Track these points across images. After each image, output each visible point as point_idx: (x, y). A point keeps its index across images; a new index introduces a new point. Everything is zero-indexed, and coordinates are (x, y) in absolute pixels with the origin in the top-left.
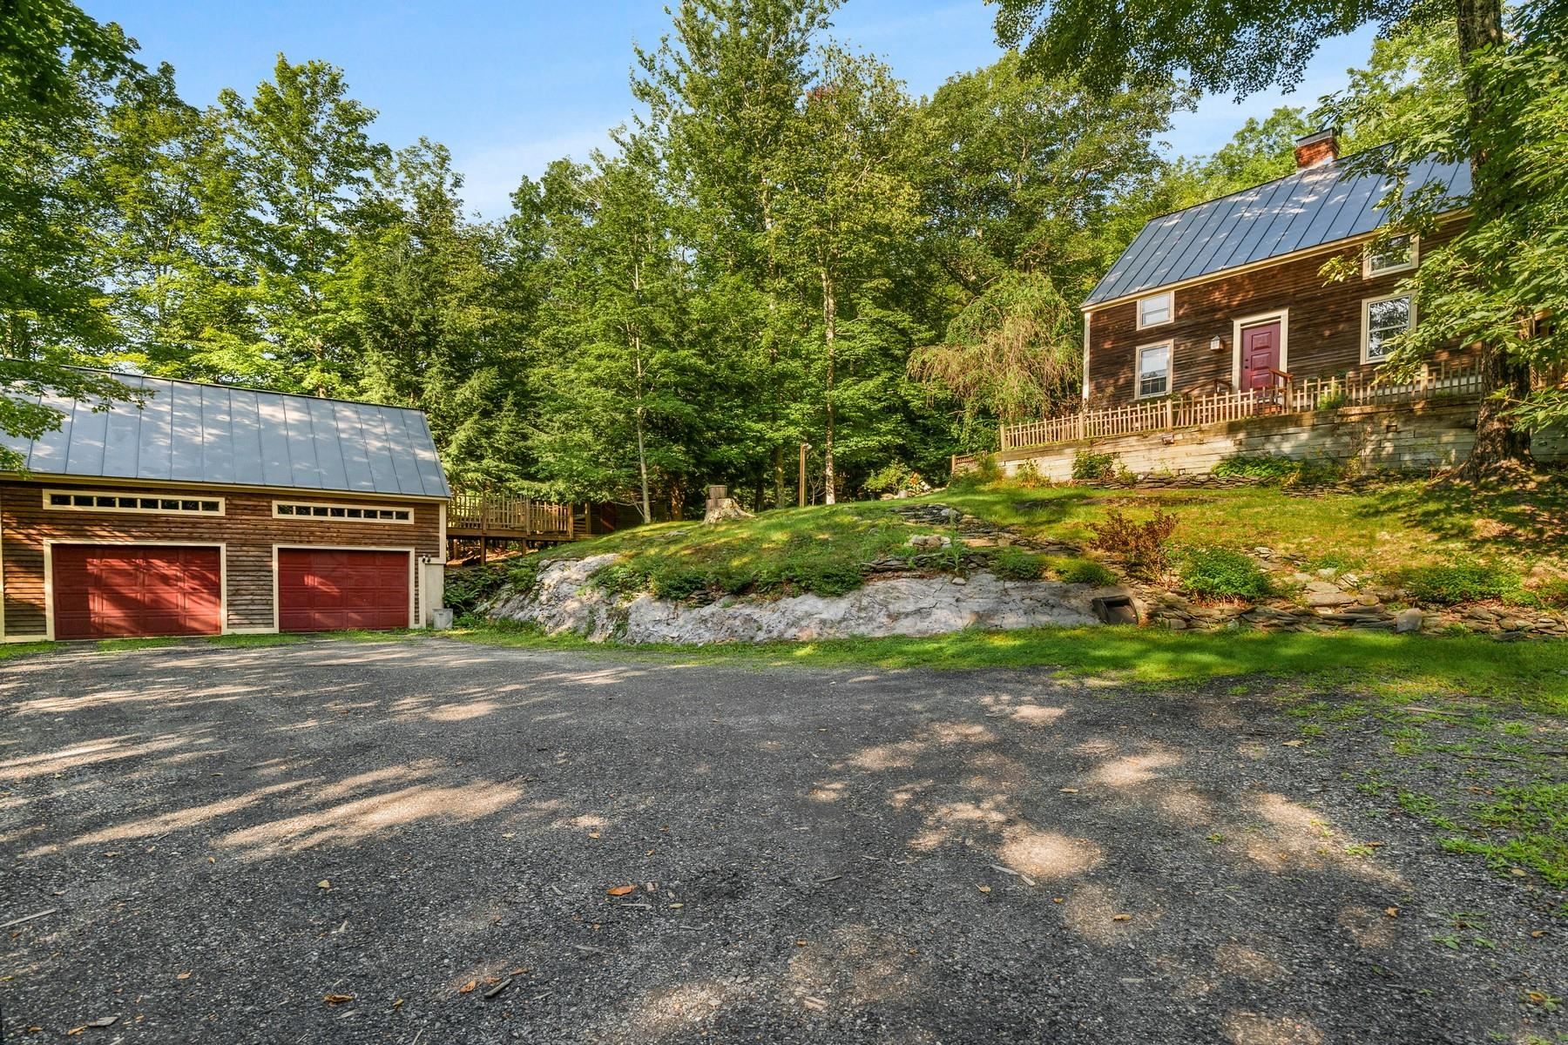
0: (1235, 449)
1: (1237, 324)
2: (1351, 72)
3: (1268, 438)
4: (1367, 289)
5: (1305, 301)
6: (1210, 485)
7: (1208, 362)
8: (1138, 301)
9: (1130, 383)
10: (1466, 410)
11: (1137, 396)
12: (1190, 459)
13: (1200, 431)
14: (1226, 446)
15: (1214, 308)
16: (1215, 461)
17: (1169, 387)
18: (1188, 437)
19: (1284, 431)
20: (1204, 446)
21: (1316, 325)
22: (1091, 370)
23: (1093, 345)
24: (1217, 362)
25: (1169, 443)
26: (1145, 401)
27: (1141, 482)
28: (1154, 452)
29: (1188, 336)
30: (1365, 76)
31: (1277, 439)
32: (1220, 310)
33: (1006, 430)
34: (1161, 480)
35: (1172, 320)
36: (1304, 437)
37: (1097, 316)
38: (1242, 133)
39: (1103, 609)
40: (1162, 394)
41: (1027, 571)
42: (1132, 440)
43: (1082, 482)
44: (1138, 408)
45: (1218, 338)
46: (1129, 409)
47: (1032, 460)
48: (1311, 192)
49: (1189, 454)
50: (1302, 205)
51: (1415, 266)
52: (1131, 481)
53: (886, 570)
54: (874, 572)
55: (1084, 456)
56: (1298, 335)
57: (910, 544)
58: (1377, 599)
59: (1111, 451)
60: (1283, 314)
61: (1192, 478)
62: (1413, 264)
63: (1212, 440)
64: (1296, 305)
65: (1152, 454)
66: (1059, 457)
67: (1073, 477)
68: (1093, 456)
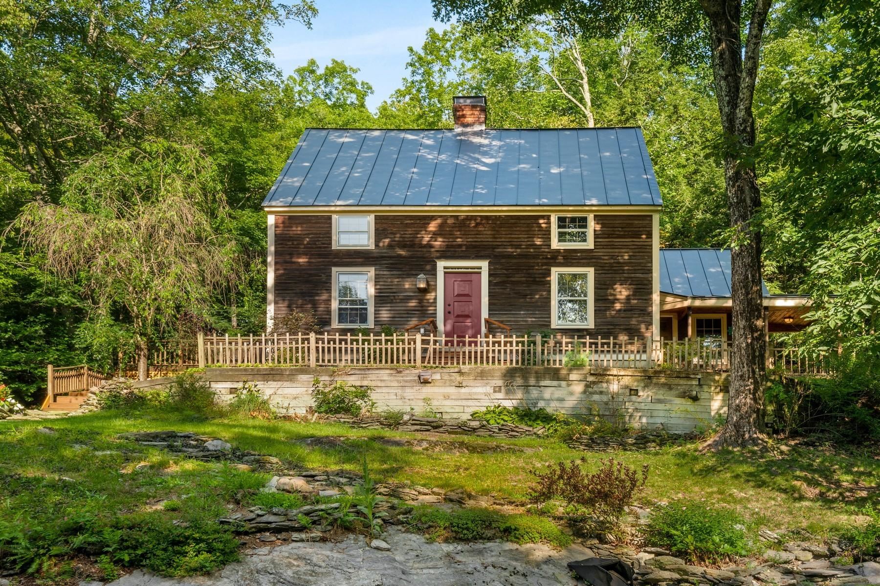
0: (494, 395)
1: (441, 264)
2: (411, 50)
3: (526, 388)
4: (554, 258)
5: (503, 256)
6: (482, 432)
7: (410, 299)
8: (335, 217)
9: (325, 306)
10: (689, 383)
11: (335, 324)
12: (448, 403)
13: (460, 372)
14: (484, 392)
15: (417, 245)
16: (472, 407)
17: (371, 320)
18: (446, 377)
19: (541, 383)
20: (463, 390)
21: (513, 283)
22: (278, 284)
23: (279, 256)
24: (421, 301)
25: (426, 382)
26: (344, 332)
27: (405, 423)
28: (408, 390)
29: (391, 267)
30: (420, 58)
32: (423, 248)
33: (206, 342)
34: (429, 423)
35: (372, 246)
37: (282, 221)
38: (303, 70)
39: (602, 575)
40: (363, 326)
41: (467, 529)
42: (385, 374)
43: (333, 418)
44: (383, 337)
45: (421, 276)
46: (372, 337)
47: (250, 384)
48: (485, 154)
49: (447, 397)
50: (485, 165)
51: (592, 247)
52: (393, 421)
53: (260, 530)
54: (238, 533)
55: (325, 386)
56: (498, 290)
57: (274, 490)
58: (810, 556)
59: (358, 383)
60: (484, 265)
61: (464, 424)
62: (590, 244)
63: (471, 383)
64: (496, 260)
65: (409, 393)
66: (286, 384)
67: (311, 410)
68: (341, 388)
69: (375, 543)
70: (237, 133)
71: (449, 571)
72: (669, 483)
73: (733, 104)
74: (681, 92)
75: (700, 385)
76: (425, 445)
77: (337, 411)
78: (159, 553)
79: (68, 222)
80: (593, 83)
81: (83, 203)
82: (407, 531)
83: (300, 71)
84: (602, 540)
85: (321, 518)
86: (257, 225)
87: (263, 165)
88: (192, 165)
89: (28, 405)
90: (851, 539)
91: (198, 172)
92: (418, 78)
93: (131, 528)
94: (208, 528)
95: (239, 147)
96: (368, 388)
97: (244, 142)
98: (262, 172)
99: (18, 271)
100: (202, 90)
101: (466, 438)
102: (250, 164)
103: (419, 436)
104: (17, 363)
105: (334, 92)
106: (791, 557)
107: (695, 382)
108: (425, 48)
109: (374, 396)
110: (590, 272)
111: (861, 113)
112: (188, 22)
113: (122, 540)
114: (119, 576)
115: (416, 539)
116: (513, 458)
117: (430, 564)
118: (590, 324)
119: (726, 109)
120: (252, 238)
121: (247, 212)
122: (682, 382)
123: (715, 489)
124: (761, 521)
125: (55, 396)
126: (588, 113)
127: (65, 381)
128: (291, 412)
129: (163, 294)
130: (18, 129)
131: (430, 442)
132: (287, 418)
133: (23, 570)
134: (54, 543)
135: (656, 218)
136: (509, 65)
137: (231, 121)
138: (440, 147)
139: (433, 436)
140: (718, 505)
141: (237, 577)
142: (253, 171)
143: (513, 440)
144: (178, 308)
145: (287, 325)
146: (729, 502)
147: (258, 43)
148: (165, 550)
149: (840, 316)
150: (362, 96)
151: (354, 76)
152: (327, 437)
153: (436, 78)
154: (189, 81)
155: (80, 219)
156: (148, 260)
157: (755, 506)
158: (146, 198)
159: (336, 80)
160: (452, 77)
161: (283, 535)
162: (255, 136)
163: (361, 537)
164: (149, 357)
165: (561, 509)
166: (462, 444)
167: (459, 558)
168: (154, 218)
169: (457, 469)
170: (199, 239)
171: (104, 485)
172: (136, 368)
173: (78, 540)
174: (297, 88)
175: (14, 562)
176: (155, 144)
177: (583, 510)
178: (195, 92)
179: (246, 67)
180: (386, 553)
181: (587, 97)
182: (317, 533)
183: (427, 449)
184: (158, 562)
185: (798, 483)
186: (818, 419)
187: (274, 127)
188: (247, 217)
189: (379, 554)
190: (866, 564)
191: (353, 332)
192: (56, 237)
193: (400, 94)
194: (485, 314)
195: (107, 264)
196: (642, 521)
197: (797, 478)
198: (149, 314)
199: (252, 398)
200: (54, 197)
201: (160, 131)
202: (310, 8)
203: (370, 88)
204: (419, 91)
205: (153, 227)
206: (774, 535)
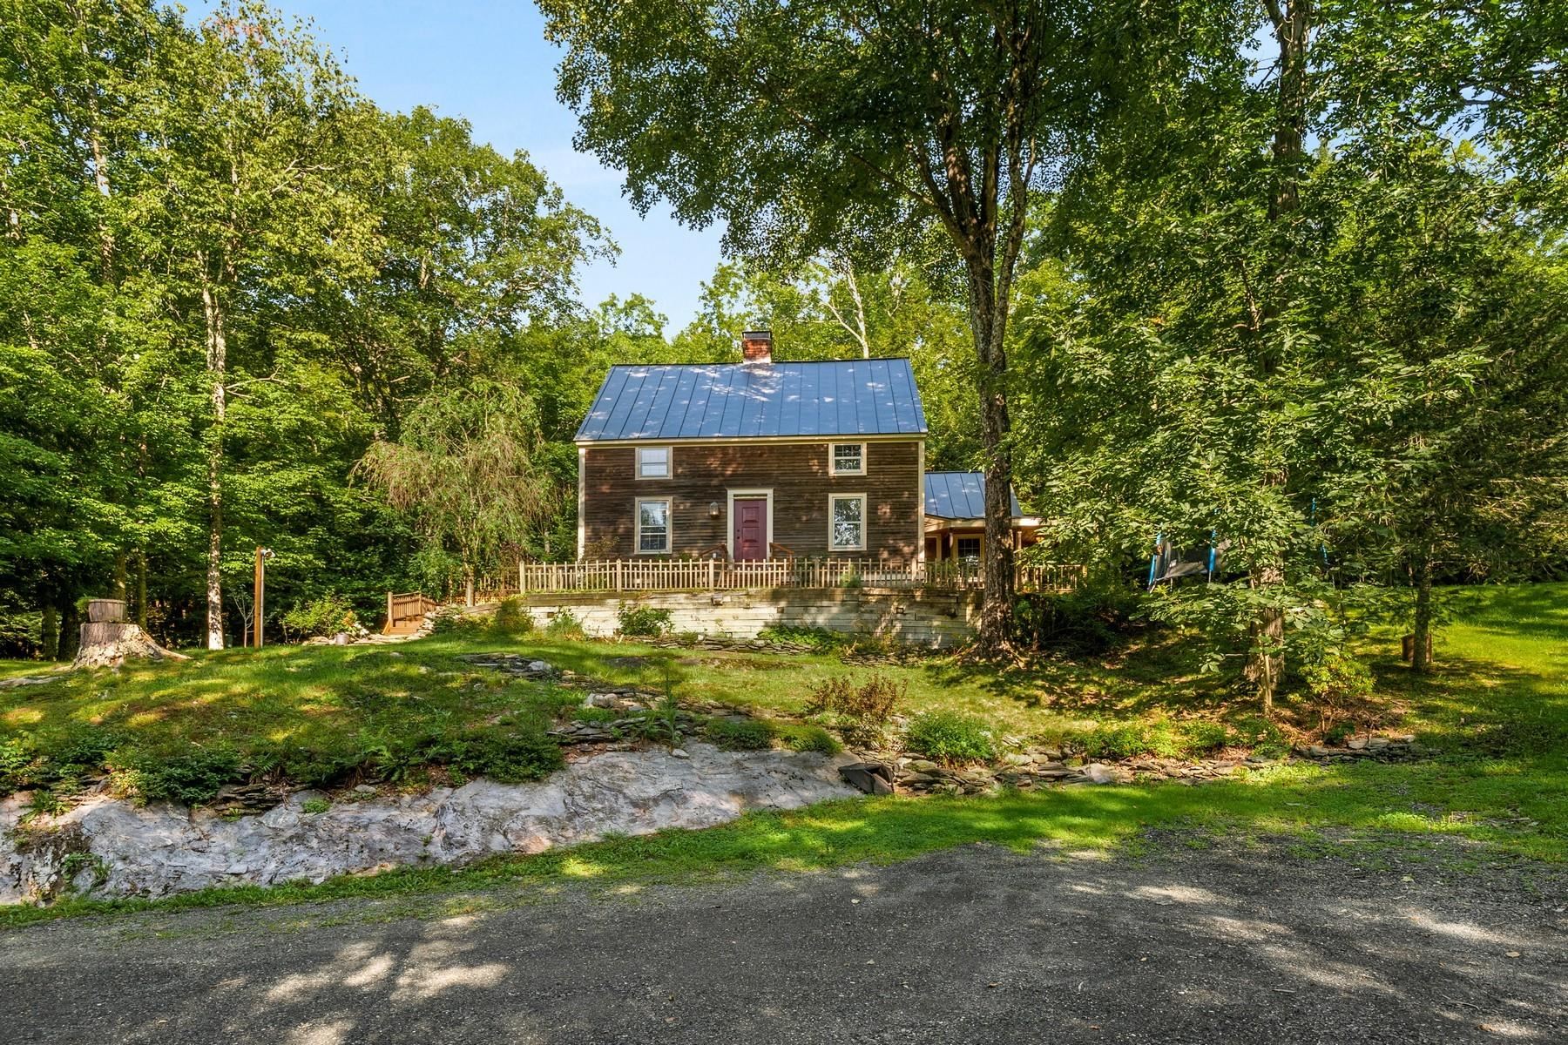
0: (777, 616)
1: (731, 493)
2: (703, 284)
3: (806, 608)
4: (831, 484)
5: (786, 484)
6: (767, 651)
7: (704, 526)
8: (637, 449)
9: (629, 534)
10: (948, 601)
11: (637, 551)
12: (737, 623)
13: (748, 595)
14: (769, 612)
15: (710, 474)
16: (759, 627)
17: (669, 545)
18: (736, 600)
19: (819, 604)
20: (750, 611)
21: (796, 509)
22: (587, 514)
23: (589, 486)
24: (714, 527)
25: (718, 604)
26: (646, 558)
27: (700, 643)
28: (702, 612)
29: (687, 497)
30: (711, 292)
31: (813, 610)
32: (717, 476)
33: (526, 570)
34: (720, 643)
35: (670, 476)
36: (835, 610)
37: (592, 453)
38: (606, 304)
39: (867, 778)
40: (663, 552)
41: (754, 738)
42: (681, 597)
43: (637, 639)
44: (680, 563)
45: (714, 504)
46: (671, 563)
47: (565, 608)
48: (765, 385)
49: (736, 618)
50: (764, 395)
51: (865, 473)
52: (689, 641)
53: (581, 742)
54: (562, 744)
55: (630, 609)
56: (781, 515)
57: (591, 706)
58: (1046, 758)
59: (658, 607)
60: (769, 492)
61: (751, 643)
62: (863, 470)
63: (758, 605)
64: (779, 486)
65: (703, 614)
66: (598, 608)
67: (618, 632)
68: (644, 611)
69: (676, 752)
70: (550, 370)
71: (738, 776)
72: (928, 695)
73: (987, 340)
74: (947, 320)
75: (958, 603)
76: (717, 663)
77: (639, 633)
78: (499, 762)
79: (407, 459)
80: (866, 312)
81: (419, 442)
82: (703, 741)
83: (604, 305)
84: (868, 747)
85: (631, 730)
86: (568, 456)
87: (573, 399)
88: (513, 403)
89: (372, 630)
90: (1081, 743)
91: (519, 410)
92: (710, 310)
93: (474, 740)
94: (537, 740)
95: (552, 382)
96: (667, 610)
97: (555, 377)
98: (572, 405)
99: (363, 505)
100: (518, 327)
101: (753, 656)
102: (561, 398)
103: (712, 655)
104: (358, 590)
105: (634, 324)
106: (1029, 760)
107: (954, 601)
108: (715, 282)
109: (672, 618)
110: (864, 496)
111: (1092, 350)
112: (508, 266)
113: (468, 751)
114: (466, 783)
115: (710, 748)
116: (793, 674)
117: (723, 770)
118: (863, 546)
119: (981, 346)
120: (563, 468)
121: (559, 444)
122: (942, 600)
123: (967, 699)
124: (1006, 728)
125: (395, 621)
126: (863, 341)
127: (401, 607)
128: (600, 635)
129: (489, 526)
130: (358, 369)
131: (721, 661)
132: (597, 640)
133: (387, 779)
134: (412, 754)
135: (922, 445)
136: (792, 298)
137: (544, 358)
138: (730, 380)
139: (724, 655)
140: (967, 713)
141: (562, 783)
142: (564, 405)
143: (793, 658)
144: (500, 538)
145: (594, 552)
146: (978, 712)
147: (569, 283)
148: (503, 759)
149: (1068, 532)
150: (658, 327)
151: (651, 308)
152: (632, 657)
153: (725, 311)
154: (506, 320)
155: (418, 456)
156: (475, 493)
157: (1000, 714)
158: (472, 435)
159: (635, 313)
160: (739, 308)
161: (600, 746)
162: (565, 372)
163: (664, 747)
164: (476, 583)
165: (834, 720)
166: (749, 661)
167: (746, 764)
168: (479, 454)
169: (745, 684)
170: (519, 472)
171: (448, 702)
172: (464, 594)
173: (432, 751)
174: (601, 322)
175: (379, 771)
176: (480, 383)
177: (853, 720)
178: (513, 329)
179: (558, 305)
180: (685, 761)
181: (862, 326)
182: (626, 744)
183: (718, 667)
184: (498, 770)
185: (1039, 693)
186: (1061, 633)
187: (583, 361)
188: (559, 448)
189: (679, 762)
190: (1093, 765)
191: (655, 558)
192: (396, 474)
193: (694, 327)
194: (770, 539)
195: (440, 498)
196: (903, 730)
197: (1037, 687)
198: (476, 544)
199: (567, 620)
200: (393, 436)
201: (483, 369)
202: (615, 248)
203: (666, 319)
204: (710, 322)
205: (479, 462)
206: (1015, 740)
